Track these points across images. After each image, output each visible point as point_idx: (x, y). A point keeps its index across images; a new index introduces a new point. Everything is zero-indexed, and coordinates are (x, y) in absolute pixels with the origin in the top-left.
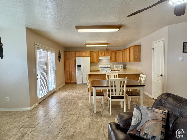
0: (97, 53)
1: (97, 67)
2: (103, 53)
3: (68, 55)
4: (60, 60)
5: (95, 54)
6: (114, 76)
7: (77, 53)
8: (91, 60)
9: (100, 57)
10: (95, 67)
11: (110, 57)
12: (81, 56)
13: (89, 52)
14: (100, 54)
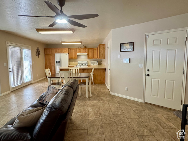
0: (75, 50)
1: (76, 63)
2: (81, 50)
3: (48, 51)
4: (38, 56)
5: (73, 51)
6: (76, 70)
7: (56, 50)
8: (70, 56)
9: (78, 54)
10: (74, 62)
11: (87, 54)
12: (60, 52)
13: (67, 49)
14: (78, 51)
